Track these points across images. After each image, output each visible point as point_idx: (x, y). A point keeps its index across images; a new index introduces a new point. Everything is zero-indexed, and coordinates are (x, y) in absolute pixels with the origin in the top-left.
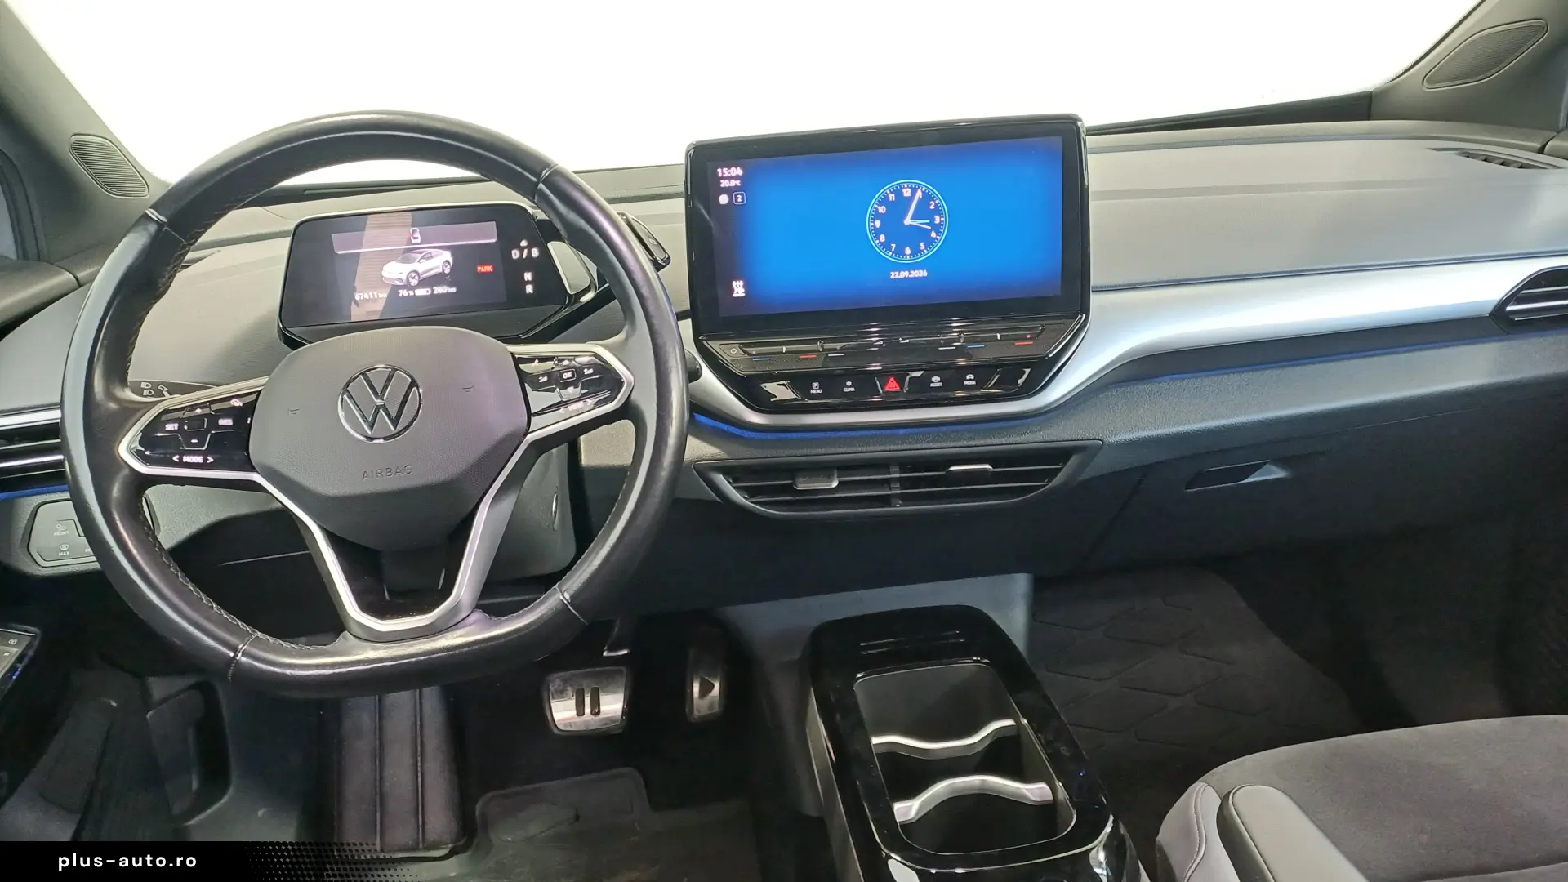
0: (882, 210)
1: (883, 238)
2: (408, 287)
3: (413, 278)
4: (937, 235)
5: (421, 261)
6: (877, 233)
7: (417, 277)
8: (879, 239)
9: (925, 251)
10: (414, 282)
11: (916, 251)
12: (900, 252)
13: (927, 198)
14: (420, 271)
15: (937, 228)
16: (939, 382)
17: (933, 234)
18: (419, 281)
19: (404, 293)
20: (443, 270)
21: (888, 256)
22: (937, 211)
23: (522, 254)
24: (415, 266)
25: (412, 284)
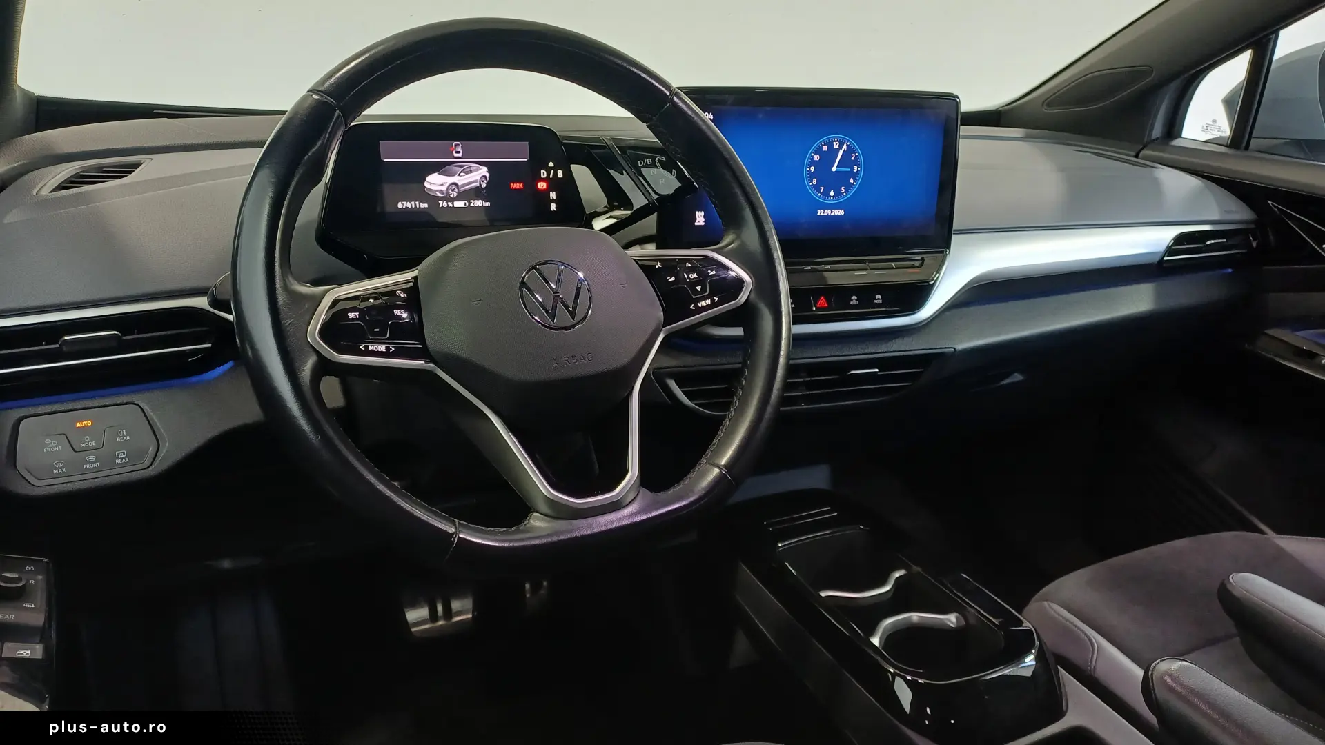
0: (817, 158)
1: (815, 181)
2: (447, 198)
3: (453, 190)
4: (854, 181)
5: (462, 174)
6: (811, 176)
7: (456, 190)
8: (812, 182)
9: (845, 194)
10: (454, 195)
11: (838, 194)
12: (826, 194)
13: (850, 150)
14: (460, 184)
15: (855, 176)
16: (856, 300)
17: (852, 181)
18: (459, 194)
19: (443, 204)
20: (481, 185)
21: (818, 197)
22: (856, 162)
23: (548, 174)
24: (455, 179)
25: (452, 196)
